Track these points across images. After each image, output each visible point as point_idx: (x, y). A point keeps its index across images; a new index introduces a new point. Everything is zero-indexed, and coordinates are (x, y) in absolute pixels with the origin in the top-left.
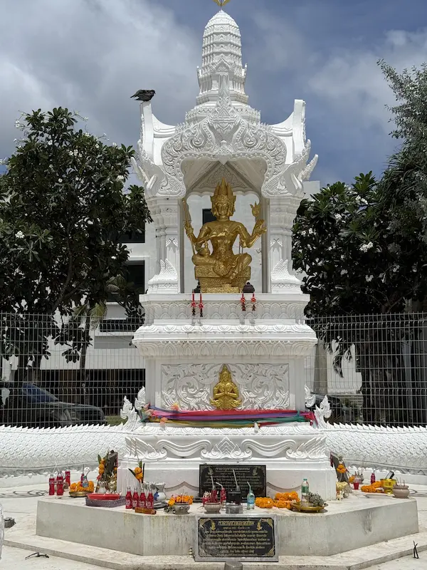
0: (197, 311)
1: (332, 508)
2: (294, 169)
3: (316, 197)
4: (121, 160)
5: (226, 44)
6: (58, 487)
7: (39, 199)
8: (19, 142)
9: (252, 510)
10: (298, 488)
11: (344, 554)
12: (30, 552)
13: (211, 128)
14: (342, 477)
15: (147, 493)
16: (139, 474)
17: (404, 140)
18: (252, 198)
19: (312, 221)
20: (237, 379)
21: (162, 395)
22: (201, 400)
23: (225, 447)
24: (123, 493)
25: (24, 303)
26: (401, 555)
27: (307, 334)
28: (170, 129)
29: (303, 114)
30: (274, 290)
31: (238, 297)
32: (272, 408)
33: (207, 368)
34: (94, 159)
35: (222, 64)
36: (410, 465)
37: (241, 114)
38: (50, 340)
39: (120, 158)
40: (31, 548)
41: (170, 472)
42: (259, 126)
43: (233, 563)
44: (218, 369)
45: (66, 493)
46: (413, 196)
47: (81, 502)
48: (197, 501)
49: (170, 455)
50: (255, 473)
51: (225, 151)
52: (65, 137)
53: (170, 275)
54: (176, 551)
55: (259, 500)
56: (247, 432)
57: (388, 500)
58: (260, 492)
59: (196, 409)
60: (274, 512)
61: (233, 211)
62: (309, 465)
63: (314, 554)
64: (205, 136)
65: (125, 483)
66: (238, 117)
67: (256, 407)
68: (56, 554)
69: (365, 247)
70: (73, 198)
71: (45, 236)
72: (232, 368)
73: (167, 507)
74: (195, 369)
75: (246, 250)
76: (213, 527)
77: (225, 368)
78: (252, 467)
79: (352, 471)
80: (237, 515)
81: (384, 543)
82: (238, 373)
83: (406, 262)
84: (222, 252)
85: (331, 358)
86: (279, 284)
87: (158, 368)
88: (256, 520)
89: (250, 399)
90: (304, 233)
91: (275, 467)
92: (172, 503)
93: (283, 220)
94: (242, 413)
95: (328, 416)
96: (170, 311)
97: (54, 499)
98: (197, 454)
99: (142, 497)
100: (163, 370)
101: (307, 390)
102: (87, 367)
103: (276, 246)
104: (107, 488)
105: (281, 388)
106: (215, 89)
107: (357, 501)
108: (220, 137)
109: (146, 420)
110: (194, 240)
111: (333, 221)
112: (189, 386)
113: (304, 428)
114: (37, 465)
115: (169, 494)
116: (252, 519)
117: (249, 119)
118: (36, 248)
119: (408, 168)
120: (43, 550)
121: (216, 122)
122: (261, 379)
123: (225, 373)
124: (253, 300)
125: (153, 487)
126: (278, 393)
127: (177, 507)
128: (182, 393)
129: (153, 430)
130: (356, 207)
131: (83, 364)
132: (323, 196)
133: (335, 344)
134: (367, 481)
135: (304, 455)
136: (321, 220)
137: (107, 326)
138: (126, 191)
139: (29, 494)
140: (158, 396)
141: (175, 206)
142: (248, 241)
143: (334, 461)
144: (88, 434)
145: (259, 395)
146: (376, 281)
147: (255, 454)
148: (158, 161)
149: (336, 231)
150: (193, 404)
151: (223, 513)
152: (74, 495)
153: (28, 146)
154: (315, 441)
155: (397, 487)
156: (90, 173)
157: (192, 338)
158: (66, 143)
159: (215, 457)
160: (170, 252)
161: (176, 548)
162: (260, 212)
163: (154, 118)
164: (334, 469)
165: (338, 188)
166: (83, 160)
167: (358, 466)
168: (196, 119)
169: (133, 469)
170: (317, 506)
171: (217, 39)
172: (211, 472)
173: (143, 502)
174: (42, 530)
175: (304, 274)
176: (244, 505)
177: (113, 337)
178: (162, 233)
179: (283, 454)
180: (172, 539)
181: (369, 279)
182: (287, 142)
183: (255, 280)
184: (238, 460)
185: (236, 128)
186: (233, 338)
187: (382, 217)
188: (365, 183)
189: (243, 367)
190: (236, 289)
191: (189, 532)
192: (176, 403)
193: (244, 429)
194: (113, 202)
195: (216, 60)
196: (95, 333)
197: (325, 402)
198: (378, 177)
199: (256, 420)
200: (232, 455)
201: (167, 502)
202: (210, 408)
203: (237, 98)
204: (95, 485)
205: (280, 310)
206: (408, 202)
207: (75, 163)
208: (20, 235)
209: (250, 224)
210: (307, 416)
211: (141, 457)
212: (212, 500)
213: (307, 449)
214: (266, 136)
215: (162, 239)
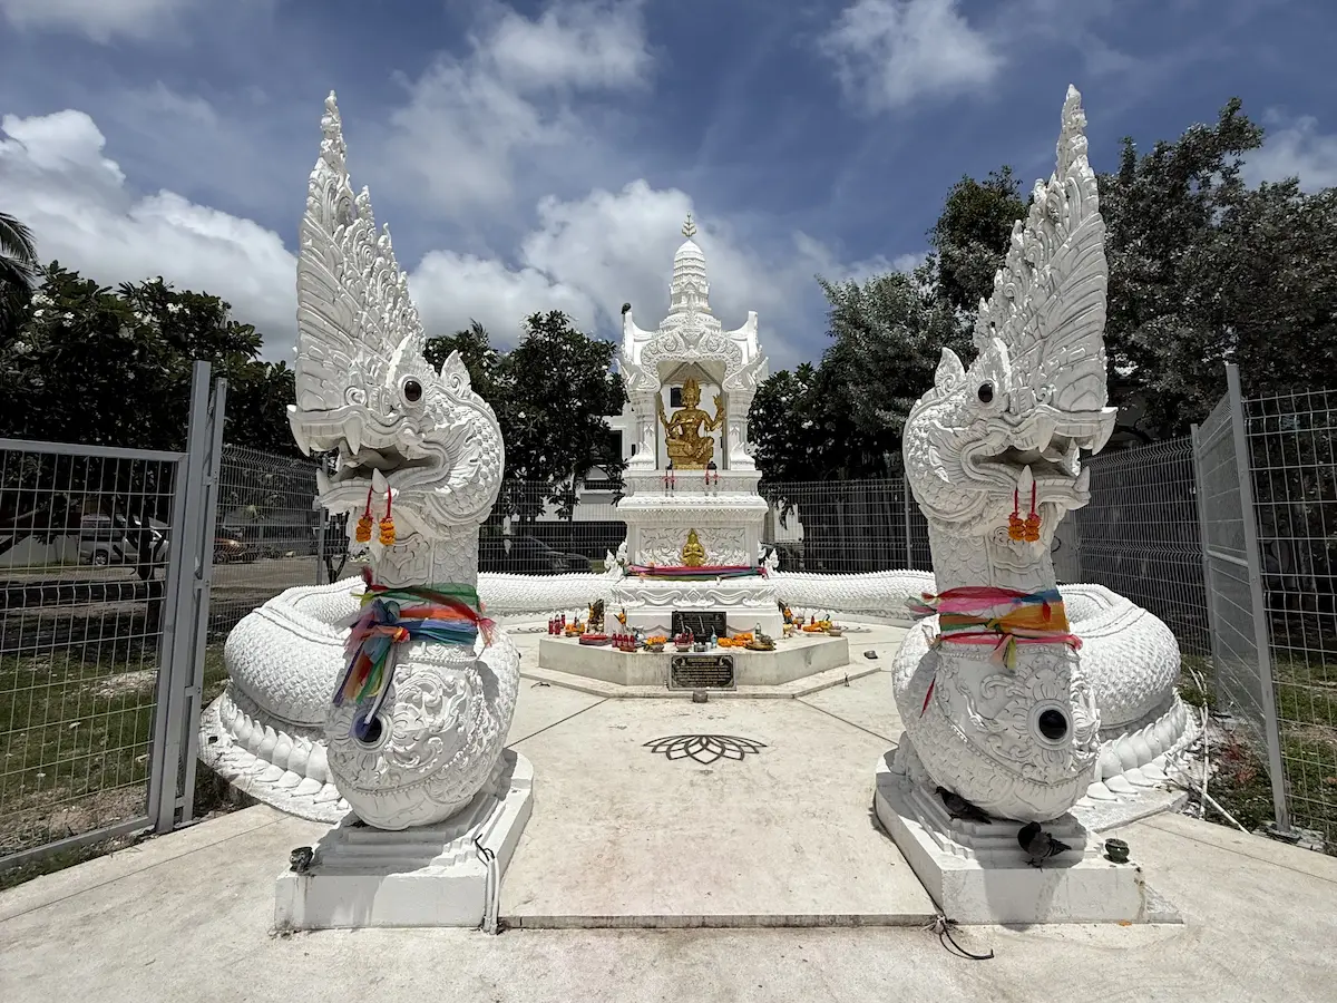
0: (669, 485)
1: (780, 647)
2: (749, 369)
3: (766, 382)
4: (605, 353)
5: (693, 267)
6: (556, 627)
7: (537, 386)
8: (521, 338)
9: (715, 649)
10: (751, 630)
11: (789, 684)
12: (534, 682)
13: (681, 335)
14: (788, 620)
15: (629, 635)
16: (622, 619)
17: (837, 338)
18: (714, 390)
19: (762, 403)
20: (702, 541)
21: (641, 554)
22: (672, 558)
23: (693, 598)
24: (609, 635)
25: (524, 469)
26: (835, 684)
27: (759, 503)
28: (648, 335)
29: (756, 323)
30: (732, 467)
31: (703, 473)
32: (731, 565)
33: (678, 531)
34: (582, 352)
35: (690, 283)
36: (842, 607)
37: (704, 324)
38: (546, 501)
39: (605, 351)
40: (536, 679)
41: (647, 617)
42: (719, 333)
43: (700, 692)
44: (687, 532)
45: (563, 633)
46: (844, 383)
47: (575, 641)
48: (670, 641)
49: (648, 603)
50: (717, 618)
51: (693, 354)
52: (559, 334)
53: (646, 454)
54: (653, 682)
55: (721, 640)
56: (710, 585)
57: (825, 639)
58: (721, 634)
59: (669, 566)
60: (734, 650)
61: (699, 400)
62: (762, 611)
63: (765, 684)
64: (676, 342)
65: (610, 626)
66: (702, 327)
67: (718, 564)
68: (555, 683)
69: (806, 425)
70: (564, 384)
71: (543, 417)
72: (699, 532)
73: (646, 647)
74: (668, 533)
75: (710, 434)
76: (683, 663)
77: (692, 531)
78: (715, 613)
79: (796, 612)
80: (703, 654)
81: (821, 674)
82: (704, 537)
83: (839, 437)
84: (689, 435)
85: (778, 513)
86: (736, 462)
87: (638, 531)
88: (719, 658)
89: (713, 558)
90: (756, 412)
91: (732, 613)
92: (650, 643)
93: (739, 409)
94: (707, 569)
95: (776, 566)
96: (647, 484)
97: (553, 638)
98: (669, 603)
99: (626, 639)
100: (641, 534)
101: (759, 545)
102: (573, 520)
103: (735, 431)
104: (597, 630)
105: (738, 549)
106: (684, 303)
107: (801, 640)
108: (688, 343)
109: (628, 574)
110: (667, 425)
111: (781, 402)
112: (663, 546)
113: (757, 581)
114: (536, 607)
115: (647, 635)
116: (715, 657)
117: (711, 327)
118: (535, 426)
119: (841, 360)
120: (545, 680)
121: (685, 330)
122: (723, 540)
123: (693, 537)
124: (716, 476)
125: (634, 630)
126: (736, 553)
127: (654, 647)
128: (656, 552)
129: (633, 583)
130: (798, 391)
131: (570, 518)
132: (771, 383)
133: (781, 504)
134: (808, 621)
135: (759, 602)
136: (770, 402)
137: (590, 485)
138: (608, 377)
139: (531, 631)
140: (637, 555)
141: (651, 398)
142: (710, 427)
143: (781, 606)
144: (577, 582)
145: (721, 554)
146: (815, 452)
147: (717, 602)
148: (637, 362)
149: (782, 411)
150: (666, 561)
151: (691, 652)
152: (569, 635)
153: (530, 342)
154: (766, 592)
155: (832, 627)
156: (579, 363)
157: (667, 507)
158: (560, 339)
159: (684, 605)
160: (647, 436)
161: (654, 680)
162: (721, 402)
163: (635, 326)
164: (781, 614)
165: (783, 375)
166: (574, 353)
167: (800, 607)
168: (668, 328)
169: (618, 615)
170: (768, 645)
171: (685, 263)
172: (681, 618)
173: (626, 642)
174: (543, 663)
175: (756, 446)
176: (709, 644)
177: (595, 494)
178: (641, 420)
179: (740, 602)
180: (650, 673)
181: (809, 451)
182: (742, 345)
183: (717, 457)
184: (702, 607)
185: (701, 335)
186: (700, 507)
187: (819, 399)
188: (804, 371)
189: (708, 531)
190: (701, 466)
191: (665, 667)
192: (652, 560)
193: (709, 582)
194: (598, 386)
195: (685, 279)
196: (580, 491)
197: (774, 554)
198: (817, 367)
199: (718, 575)
200: (698, 603)
201: (645, 641)
202: (680, 565)
203: (702, 310)
204: (586, 626)
205: (738, 484)
206: (840, 388)
207: (567, 355)
208: (522, 415)
209: (712, 412)
210: (759, 571)
211: (623, 605)
212: (681, 641)
213: (759, 598)
214: (726, 342)
215: (641, 426)
